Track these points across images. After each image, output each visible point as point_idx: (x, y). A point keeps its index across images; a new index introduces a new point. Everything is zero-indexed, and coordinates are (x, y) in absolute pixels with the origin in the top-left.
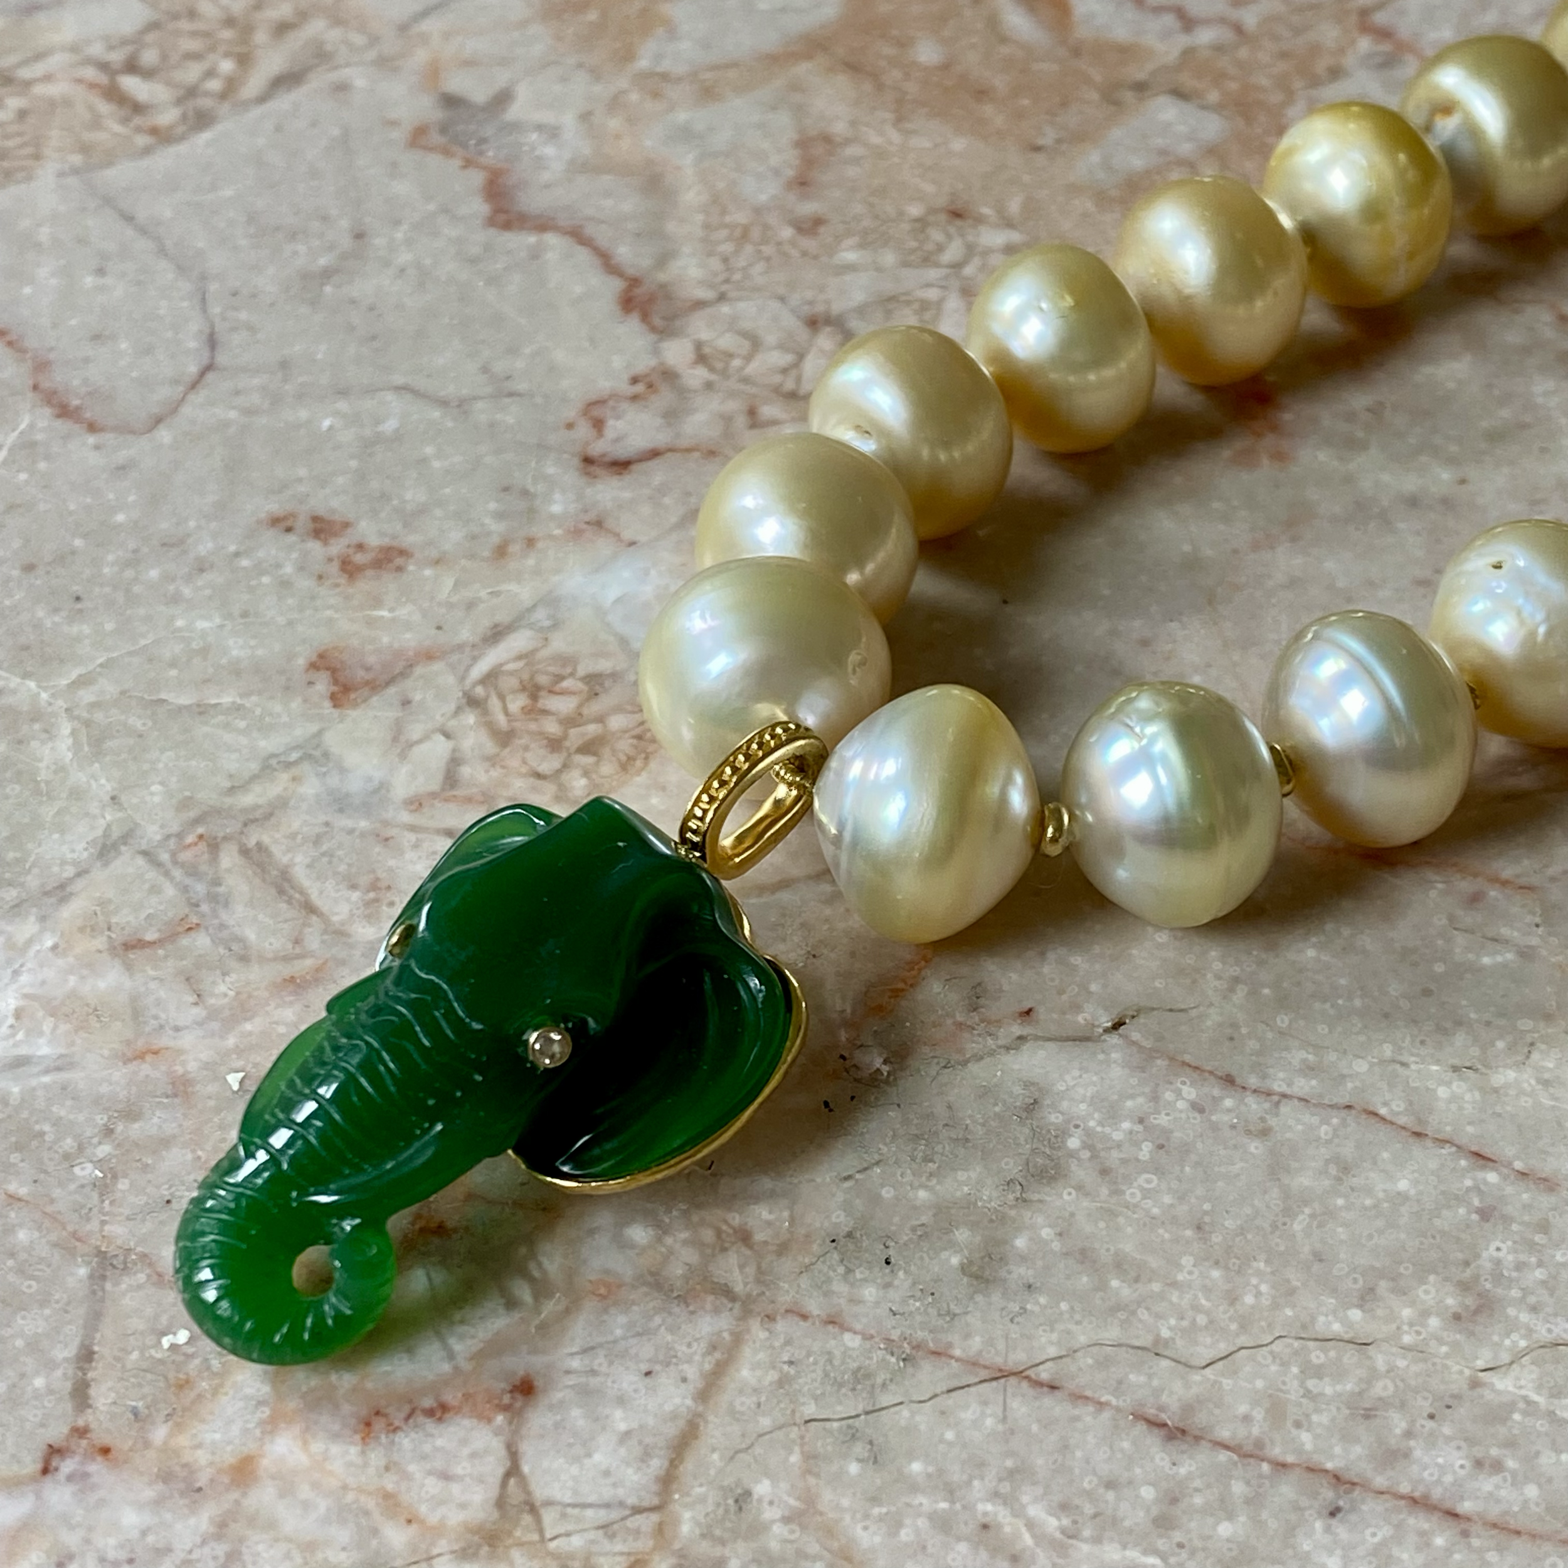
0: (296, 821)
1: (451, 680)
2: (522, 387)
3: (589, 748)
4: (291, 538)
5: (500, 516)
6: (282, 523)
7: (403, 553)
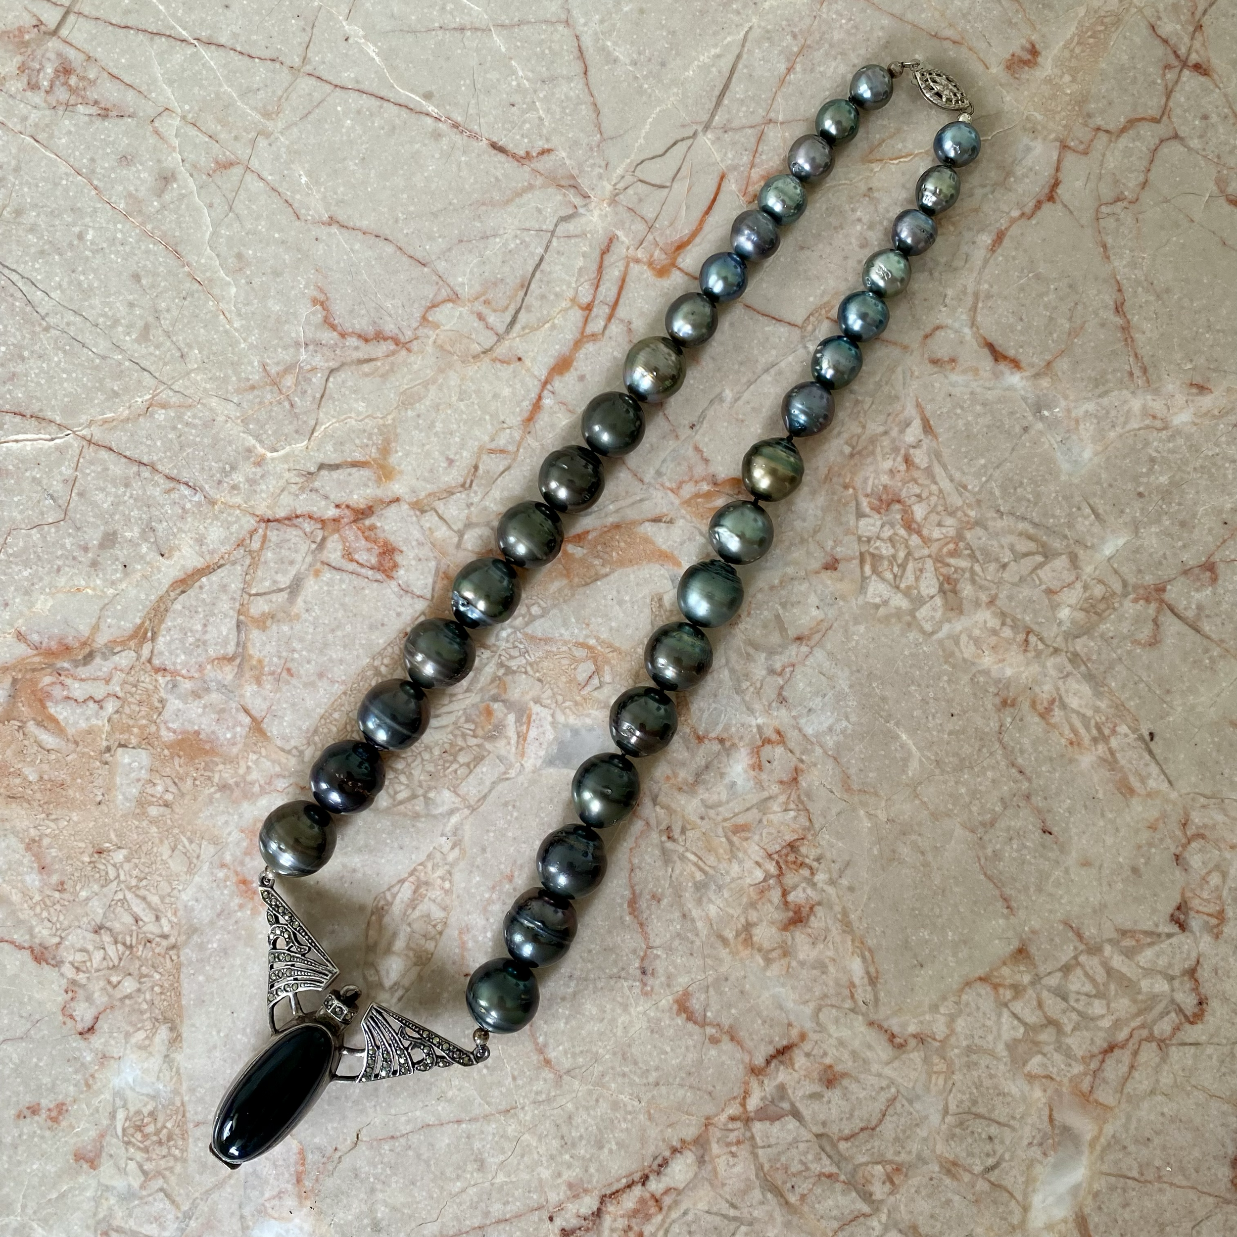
0: (119, 1213)
1: (115, 1140)
2: (37, 1017)
3: (170, 1138)
4: (28, 1120)
5: (76, 1072)
6: (20, 1116)
7: (63, 1104)
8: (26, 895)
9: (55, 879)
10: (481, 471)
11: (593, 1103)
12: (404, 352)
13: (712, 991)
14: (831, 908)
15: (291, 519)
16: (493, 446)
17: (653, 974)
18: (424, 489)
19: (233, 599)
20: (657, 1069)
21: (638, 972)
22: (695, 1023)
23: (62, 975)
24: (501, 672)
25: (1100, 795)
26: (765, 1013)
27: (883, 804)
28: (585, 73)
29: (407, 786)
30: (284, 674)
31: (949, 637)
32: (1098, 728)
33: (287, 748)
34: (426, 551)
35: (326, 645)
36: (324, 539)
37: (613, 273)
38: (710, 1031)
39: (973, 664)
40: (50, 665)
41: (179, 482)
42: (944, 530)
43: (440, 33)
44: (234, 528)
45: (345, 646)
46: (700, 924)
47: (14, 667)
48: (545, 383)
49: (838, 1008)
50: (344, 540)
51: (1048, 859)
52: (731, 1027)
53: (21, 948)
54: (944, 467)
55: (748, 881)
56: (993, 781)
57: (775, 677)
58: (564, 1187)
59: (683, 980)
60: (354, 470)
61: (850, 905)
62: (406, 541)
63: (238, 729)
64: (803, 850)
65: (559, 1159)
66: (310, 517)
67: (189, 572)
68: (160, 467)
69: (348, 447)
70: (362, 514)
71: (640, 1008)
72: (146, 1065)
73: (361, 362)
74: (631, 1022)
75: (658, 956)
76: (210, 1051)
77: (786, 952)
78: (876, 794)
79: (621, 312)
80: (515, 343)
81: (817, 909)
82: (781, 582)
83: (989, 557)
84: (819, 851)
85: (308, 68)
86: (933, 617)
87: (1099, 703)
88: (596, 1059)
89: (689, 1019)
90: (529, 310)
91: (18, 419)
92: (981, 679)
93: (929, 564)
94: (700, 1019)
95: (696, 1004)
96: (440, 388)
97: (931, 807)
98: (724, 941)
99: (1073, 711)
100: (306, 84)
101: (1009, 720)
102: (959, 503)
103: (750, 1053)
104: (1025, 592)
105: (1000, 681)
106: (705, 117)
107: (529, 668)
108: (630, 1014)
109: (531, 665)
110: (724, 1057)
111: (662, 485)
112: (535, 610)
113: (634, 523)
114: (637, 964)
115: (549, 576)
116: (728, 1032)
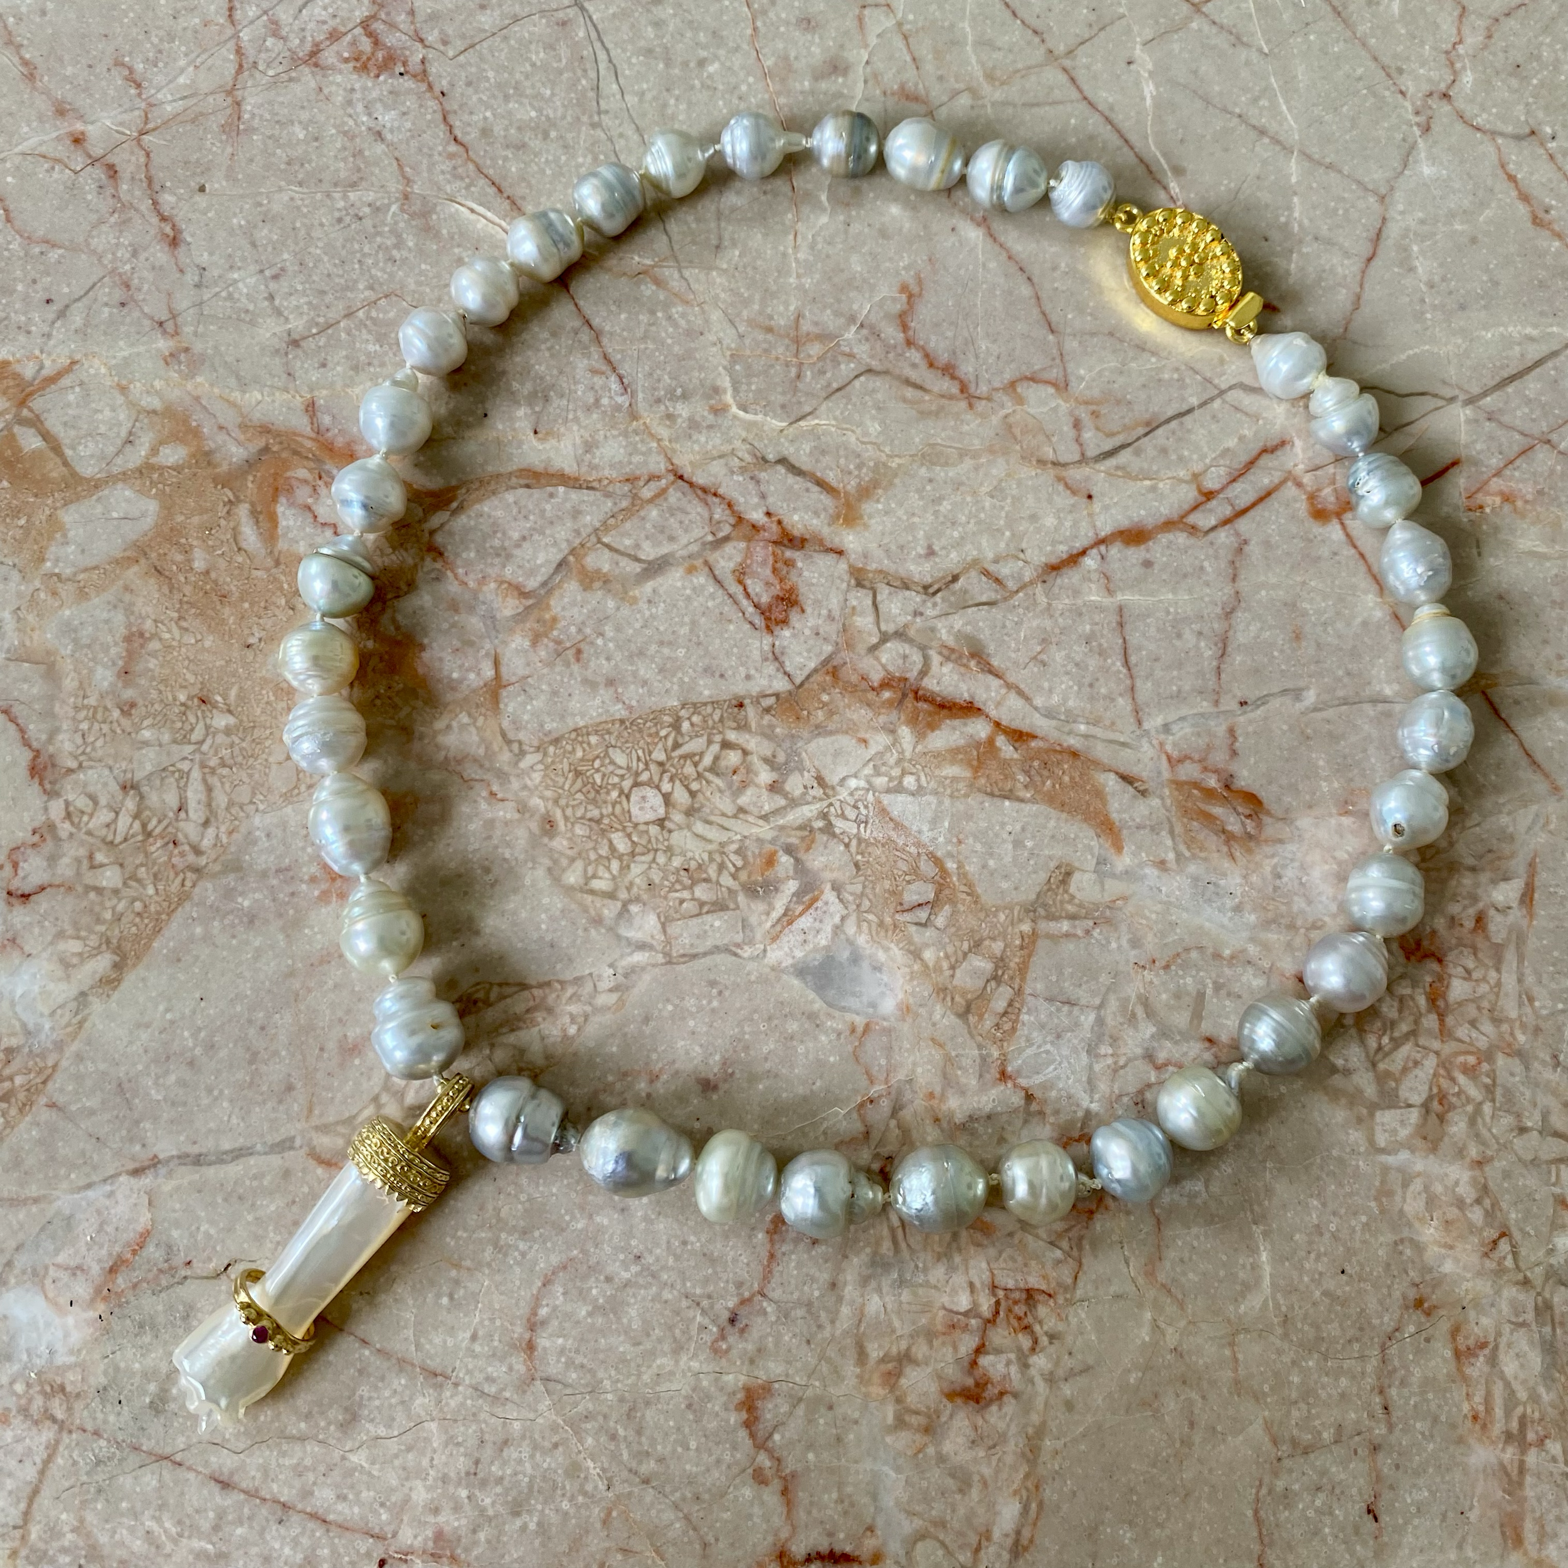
8: (82, 689)
9: (129, 694)
10: (957, 586)
11: (547, 1444)
12: (963, 404)
13: (801, 1411)
14: (1027, 1411)
15: (707, 493)
16: (992, 568)
17: (742, 1331)
18: (879, 561)
19: (577, 532)
20: (661, 1460)
21: (726, 1315)
22: (752, 1435)
23: (46, 809)
24: (820, 824)
25: (1473, 1516)
26: (849, 1489)
27: (1182, 1324)
28: (1369, 260)
29: (614, 878)
30: (570, 653)
31: (1399, 1170)
32: (1523, 1421)
33: (511, 735)
34: (831, 630)
35: (641, 653)
36: (727, 539)
37: (1262, 479)
38: (764, 1460)
39: (1409, 1225)
40: (318, 460)
41: (614, 369)
42: (1474, 1034)
43: (1236, 120)
44: (636, 459)
45: (661, 670)
46: (845, 1310)
47: (278, 434)
48: (1102, 541)
49: (949, 1553)
50: (748, 554)
51: (1352, 1553)
52: (793, 1475)
53: (27, 743)
54: (1521, 958)
55: (945, 1300)
56: (1343, 1395)
57: (1149, 1068)
58: (429, 1533)
59: (773, 1368)
60: (816, 489)
61: (1053, 1425)
62: (817, 603)
63: (472, 676)
64: (1042, 1311)
65: (451, 1489)
66: (730, 505)
67: (551, 471)
68: (605, 341)
69: (827, 460)
70: (789, 540)
71: (695, 1363)
72: (51, 986)
73: (908, 382)
74: (672, 1373)
75: (765, 1313)
76: (139, 1026)
77: (931, 1429)
78: (1181, 1305)
79: (1244, 525)
80: (1097, 477)
81: (1007, 1399)
82: (1232, 957)
83: (1510, 1104)
84: (1061, 1327)
85: (1067, 63)
86: (1394, 1132)
87: (1542, 1390)
88: (594, 1390)
89: (748, 1425)
90: (1137, 453)
91: (492, 190)
92: (1408, 1252)
93: (1430, 1063)
94: (761, 1434)
95: (771, 1410)
96: (977, 469)
97: (1242, 1372)
98: (862, 1356)
99: (1503, 1377)
100: (1053, 76)
101: (1412, 1329)
102: (1513, 1014)
103: (794, 1528)
104: (1530, 1181)
105: (1430, 1270)
106: (1476, 390)
107: (854, 843)
108: (677, 1362)
109: (860, 841)
110: (757, 1510)
111: (1161, 744)
112: (909, 781)
113: (1096, 764)
114: (731, 1304)
115: (954, 755)
116: (785, 1479)
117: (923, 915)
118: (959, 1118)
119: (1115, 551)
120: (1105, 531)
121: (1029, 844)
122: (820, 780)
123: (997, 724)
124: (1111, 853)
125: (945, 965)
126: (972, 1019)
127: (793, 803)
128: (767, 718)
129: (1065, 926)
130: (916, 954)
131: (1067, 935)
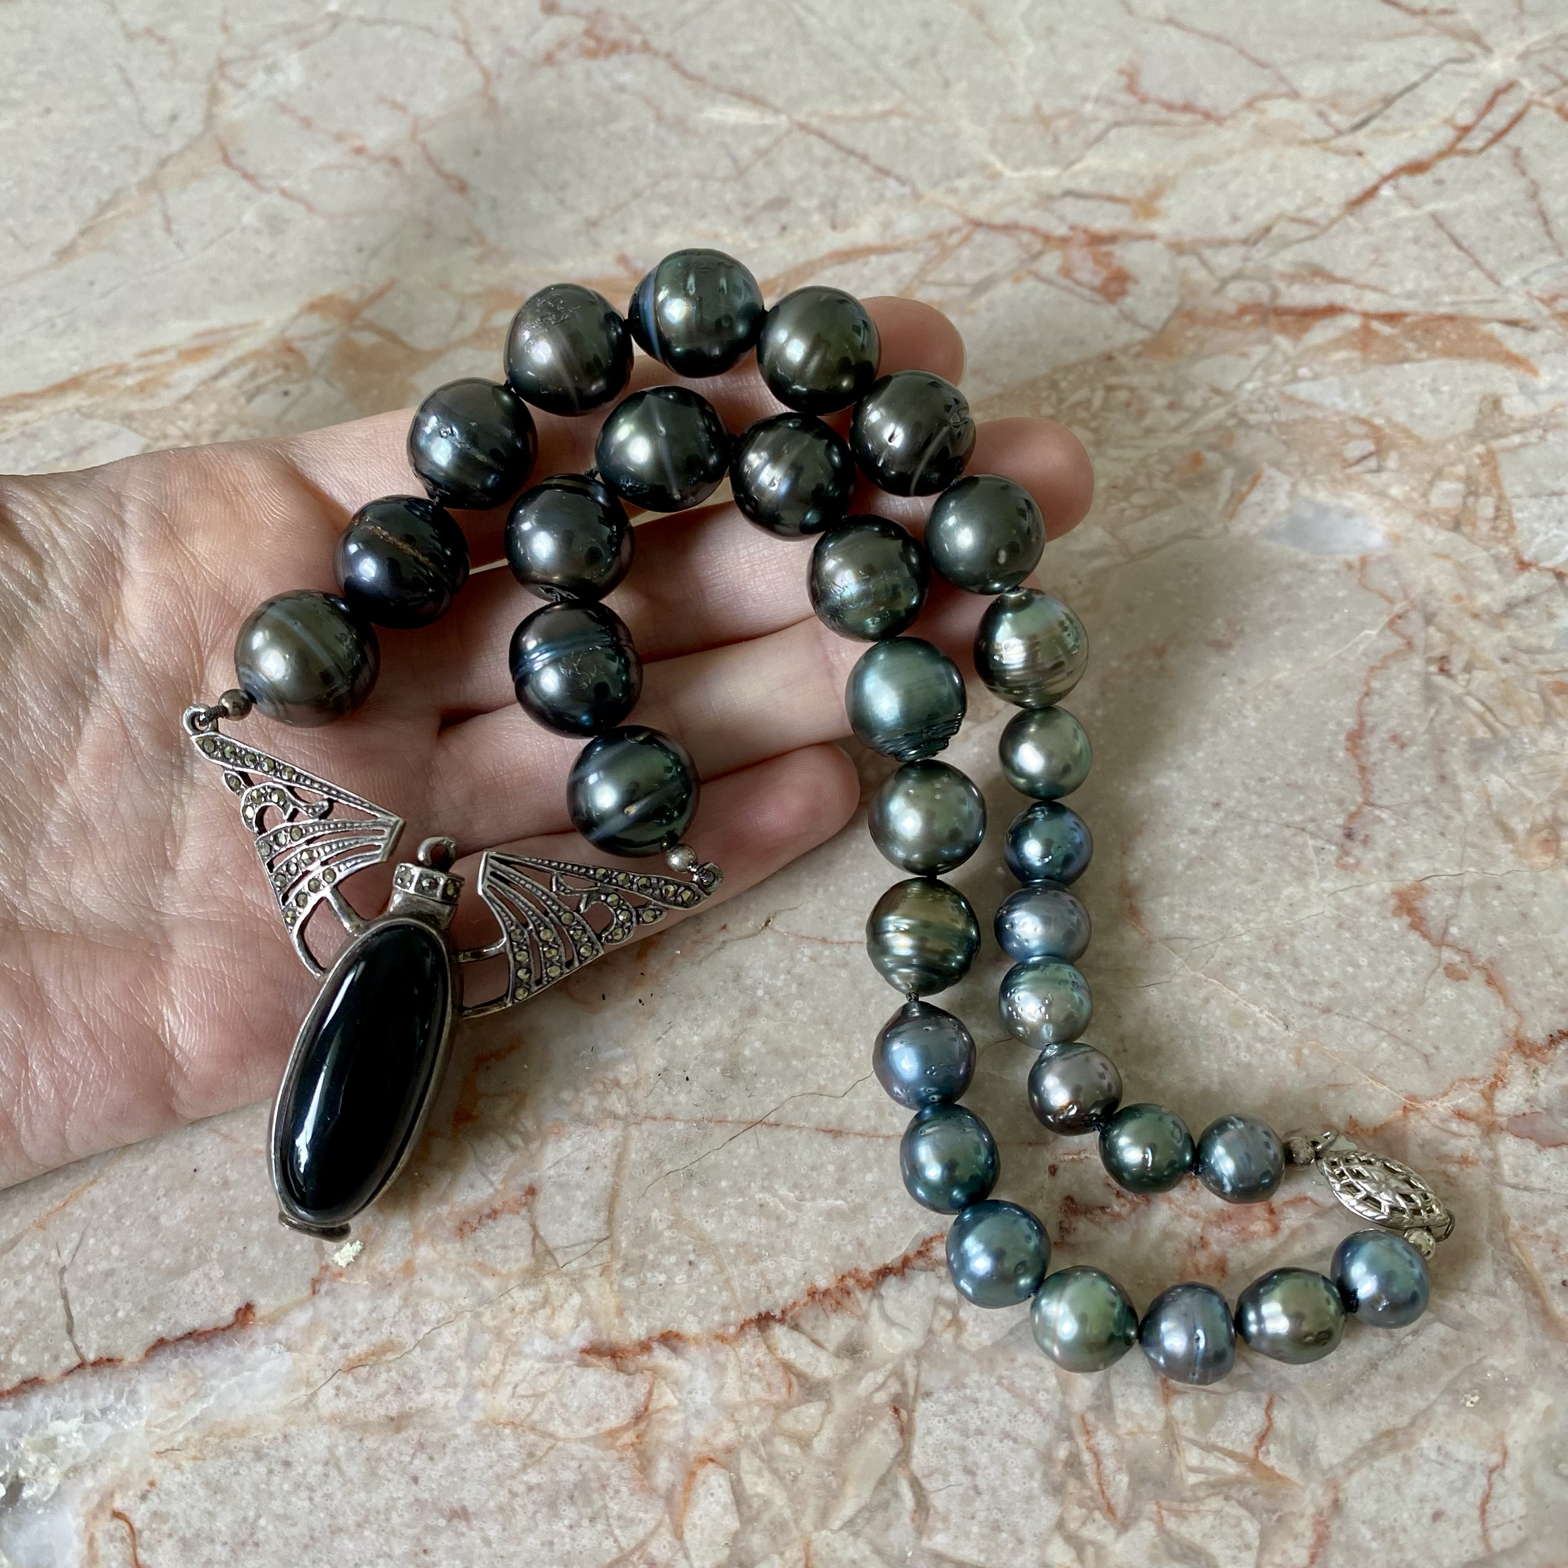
10: (1273, 233)
12: (1212, 125)
13: (1467, 898)
15: (1009, 228)
16: (1298, 215)
17: (1366, 842)
18: (1192, 234)
19: (902, 281)
20: (1334, 985)
21: (1338, 834)
22: (1425, 936)
34: (1170, 288)
36: (1041, 253)
37: (1507, 109)
38: (1448, 955)
41: (889, 174)
44: (933, 222)
46: (1467, 797)
48: (1386, 179)
50: (1066, 257)
52: (1492, 962)
59: (1418, 867)
60: (1107, 203)
62: (1148, 274)
66: (1034, 231)
67: (858, 248)
68: (873, 159)
69: (1108, 183)
70: (1100, 240)
71: (1328, 884)
73: (1155, 123)
74: (1305, 900)
75: (1380, 820)
79: (1511, 139)
80: (1360, 139)
88: (1225, 936)
89: (1414, 926)
90: (1386, 118)
91: (734, 97)
94: (1434, 933)
95: (1435, 906)
96: (1247, 159)
98: (1508, 834)
103: (1519, 1014)
107: (1274, 429)
108: (1306, 887)
109: (1280, 425)
110: (1467, 1007)
111: (1528, 293)
112: (1304, 372)
113: (1477, 320)
114: (1340, 821)
115: (1337, 344)
116: (1483, 968)
117: (1372, 463)
118: (1497, 608)
119: (1404, 181)
120: (1388, 170)
121: (1446, 388)
122: (1216, 391)
123: (1366, 315)
124: (1528, 378)
125: (1415, 495)
126: (1467, 529)
127: (1197, 413)
128: (1141, 361)
129: (1517, 439)
130: (1382, 494)
131: (1523, 445)
